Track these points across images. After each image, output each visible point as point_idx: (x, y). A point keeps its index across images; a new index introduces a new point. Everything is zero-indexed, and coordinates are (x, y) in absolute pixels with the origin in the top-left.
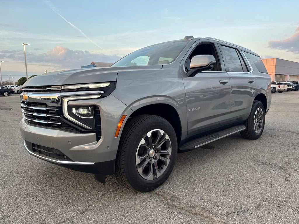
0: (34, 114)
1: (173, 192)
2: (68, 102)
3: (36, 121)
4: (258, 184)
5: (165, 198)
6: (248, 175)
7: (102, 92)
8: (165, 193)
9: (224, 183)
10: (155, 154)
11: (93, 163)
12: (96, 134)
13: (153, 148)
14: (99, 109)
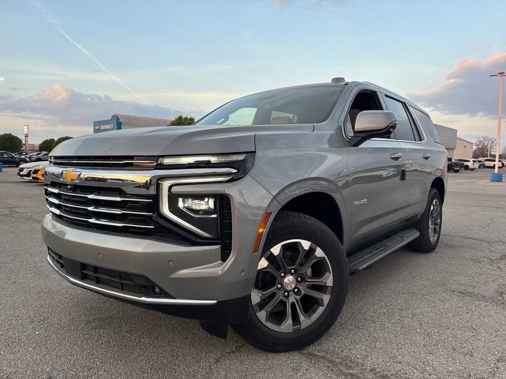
0: (90, 209)
1: (340, 351)
2: (171, 187)
3: (92, 221)
4: (474, 331)
5: (330, 362)
6: (450, 315)
7: (234, 171)
8: (327, 352)
9: (419, 330)
10: (296, 285)
11: (215, 302)
12: (221, 247)
13: (292, 274)
14: (229, 200)
